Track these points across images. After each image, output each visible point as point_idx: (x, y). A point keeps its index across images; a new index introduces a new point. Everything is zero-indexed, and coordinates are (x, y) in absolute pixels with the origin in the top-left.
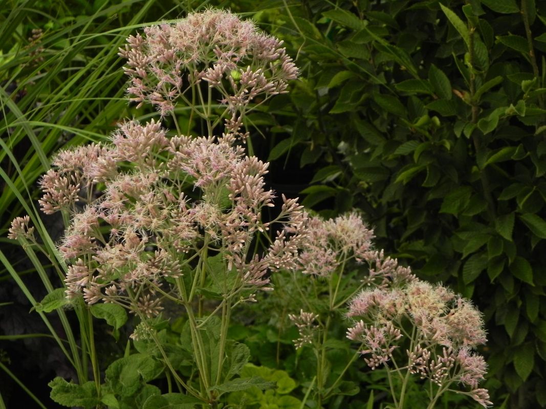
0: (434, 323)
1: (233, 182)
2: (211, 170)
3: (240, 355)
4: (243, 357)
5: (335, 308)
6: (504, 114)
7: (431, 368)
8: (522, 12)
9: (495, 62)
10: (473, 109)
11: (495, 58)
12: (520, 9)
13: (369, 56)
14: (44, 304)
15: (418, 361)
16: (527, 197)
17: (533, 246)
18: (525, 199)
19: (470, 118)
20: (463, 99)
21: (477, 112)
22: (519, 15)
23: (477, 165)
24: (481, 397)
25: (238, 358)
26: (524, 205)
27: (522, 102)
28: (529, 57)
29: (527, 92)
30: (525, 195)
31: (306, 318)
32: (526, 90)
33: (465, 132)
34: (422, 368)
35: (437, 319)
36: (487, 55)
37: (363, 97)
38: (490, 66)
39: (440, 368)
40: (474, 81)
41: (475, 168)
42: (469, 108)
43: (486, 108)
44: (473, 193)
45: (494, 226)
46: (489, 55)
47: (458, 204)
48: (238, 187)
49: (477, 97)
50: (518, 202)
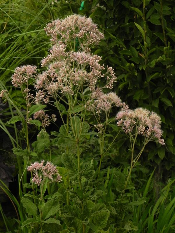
0: (146, 118)
1: (91, 62)
2: (83, 59)
3: (86, 127)
4: (87, 127)
5: (108, 124)
6: (157, 61)
7: (146, 132)
8: (162, 25)
9: (153, 43)
10: (146, 60)
11: (152, 42)
12: (161, 24)
13: (107, 44)
14: (10, 121)
15: (141, 130)
16: (164, 90)
17: (165, 109)
18: (163, 92)
19: (144, 64)
20: (142, 56)
21: (147, 61)
22: (161, 26)
23: (146, 81)
24: (162, 141)
25: (86, 128)
26: (163, 93)
27: (164, 55)
28: (164, 41)
29: (165, 52)
30: (163, 90)
31: (100, 126)
32: (165, 51)
33: (143, 68)
34: (143, 132)
35: (146, 117)
36: (150, 41)
37: (106, 58)
38: (151, 45)
39: (149, 132)
40: (146, 50)
41: (146, 82)
42: (144, 60)
43: (150, 59)
44: (144, 92)
45: (151, 104)
46: (151, 41)
47: (139, 96)
48: (93, 64)
49: (147, 56)
50: (161, 92)
